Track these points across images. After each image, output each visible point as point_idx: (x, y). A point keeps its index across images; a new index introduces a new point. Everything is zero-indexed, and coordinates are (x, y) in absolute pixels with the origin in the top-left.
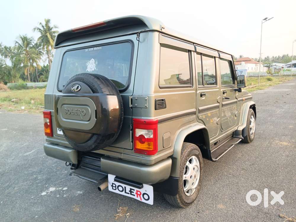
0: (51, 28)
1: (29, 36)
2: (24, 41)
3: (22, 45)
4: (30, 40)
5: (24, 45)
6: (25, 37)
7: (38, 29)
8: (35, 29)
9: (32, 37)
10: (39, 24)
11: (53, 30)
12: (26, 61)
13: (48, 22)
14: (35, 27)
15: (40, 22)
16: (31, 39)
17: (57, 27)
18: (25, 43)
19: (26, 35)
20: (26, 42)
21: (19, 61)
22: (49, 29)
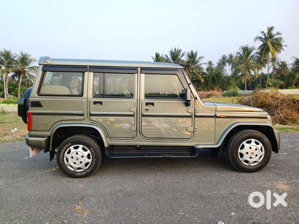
0: (272, 36)
1: (250, 46)
2: (245, 51)
3: (242, 55)
4: (250, 50)
5: (244, 55)
6: (246, 47)
7: (259, 38)
8: (257, 38)
9: (253, 47)
10: (261, 32)
11: (275, 37)
12: (245, 70)
13: (271, 29)
14: (256, 37)
15: (262, 31)
16: (252, 49)
17: (280, 34)
18: (245, 54)
19: (247, 45)
20: (246, 52)
21: (237, 71)
22: (271, 36)
